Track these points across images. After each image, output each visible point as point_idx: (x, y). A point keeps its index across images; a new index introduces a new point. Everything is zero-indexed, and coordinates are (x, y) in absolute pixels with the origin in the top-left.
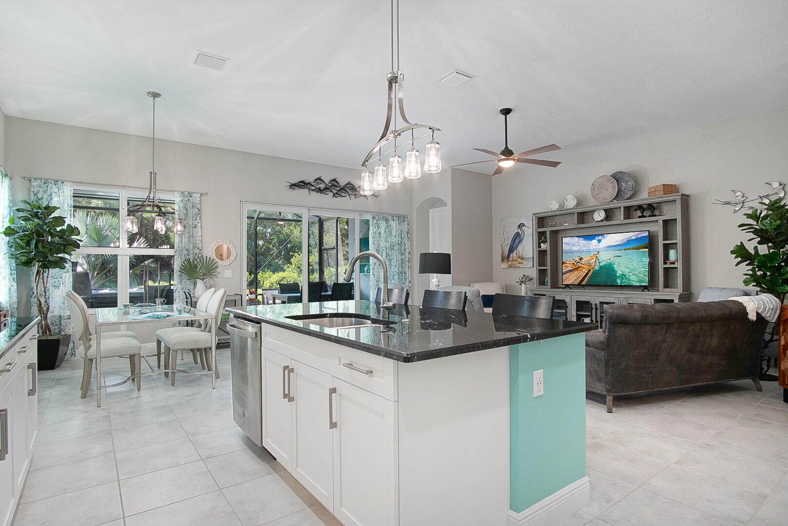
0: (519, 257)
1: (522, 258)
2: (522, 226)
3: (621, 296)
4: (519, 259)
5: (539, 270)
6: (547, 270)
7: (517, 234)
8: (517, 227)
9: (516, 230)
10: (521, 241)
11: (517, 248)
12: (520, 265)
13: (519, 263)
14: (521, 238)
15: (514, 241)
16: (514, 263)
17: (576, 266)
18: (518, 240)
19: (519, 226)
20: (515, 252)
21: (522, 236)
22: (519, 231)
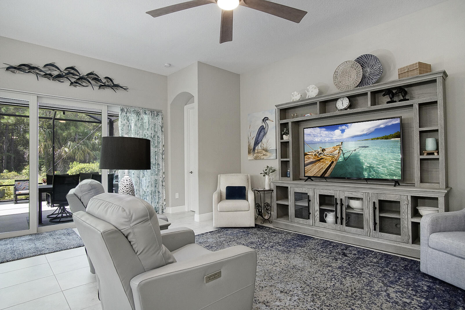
0: (264, 150)
1: (266, 151)
2: (266, 120)
3: (370, 191)
4: (263, 151)
5: (282, 161)
6: (289, 161)
7: (261, 128)
8: (262, 121)
9: (260, 124)
10: (265, 134)
11: (262, 140)
12: (265, 157)
13: (264, 155)
14: (265, 132)
15: (259, 134)
16: (259, 154)
17: (318, 157)
18: (262, 133)
19: (263, 120)
20: (259, 145)
21: (266, 129)
22: (264, 124)
